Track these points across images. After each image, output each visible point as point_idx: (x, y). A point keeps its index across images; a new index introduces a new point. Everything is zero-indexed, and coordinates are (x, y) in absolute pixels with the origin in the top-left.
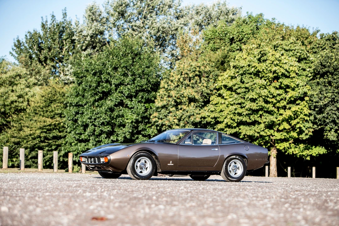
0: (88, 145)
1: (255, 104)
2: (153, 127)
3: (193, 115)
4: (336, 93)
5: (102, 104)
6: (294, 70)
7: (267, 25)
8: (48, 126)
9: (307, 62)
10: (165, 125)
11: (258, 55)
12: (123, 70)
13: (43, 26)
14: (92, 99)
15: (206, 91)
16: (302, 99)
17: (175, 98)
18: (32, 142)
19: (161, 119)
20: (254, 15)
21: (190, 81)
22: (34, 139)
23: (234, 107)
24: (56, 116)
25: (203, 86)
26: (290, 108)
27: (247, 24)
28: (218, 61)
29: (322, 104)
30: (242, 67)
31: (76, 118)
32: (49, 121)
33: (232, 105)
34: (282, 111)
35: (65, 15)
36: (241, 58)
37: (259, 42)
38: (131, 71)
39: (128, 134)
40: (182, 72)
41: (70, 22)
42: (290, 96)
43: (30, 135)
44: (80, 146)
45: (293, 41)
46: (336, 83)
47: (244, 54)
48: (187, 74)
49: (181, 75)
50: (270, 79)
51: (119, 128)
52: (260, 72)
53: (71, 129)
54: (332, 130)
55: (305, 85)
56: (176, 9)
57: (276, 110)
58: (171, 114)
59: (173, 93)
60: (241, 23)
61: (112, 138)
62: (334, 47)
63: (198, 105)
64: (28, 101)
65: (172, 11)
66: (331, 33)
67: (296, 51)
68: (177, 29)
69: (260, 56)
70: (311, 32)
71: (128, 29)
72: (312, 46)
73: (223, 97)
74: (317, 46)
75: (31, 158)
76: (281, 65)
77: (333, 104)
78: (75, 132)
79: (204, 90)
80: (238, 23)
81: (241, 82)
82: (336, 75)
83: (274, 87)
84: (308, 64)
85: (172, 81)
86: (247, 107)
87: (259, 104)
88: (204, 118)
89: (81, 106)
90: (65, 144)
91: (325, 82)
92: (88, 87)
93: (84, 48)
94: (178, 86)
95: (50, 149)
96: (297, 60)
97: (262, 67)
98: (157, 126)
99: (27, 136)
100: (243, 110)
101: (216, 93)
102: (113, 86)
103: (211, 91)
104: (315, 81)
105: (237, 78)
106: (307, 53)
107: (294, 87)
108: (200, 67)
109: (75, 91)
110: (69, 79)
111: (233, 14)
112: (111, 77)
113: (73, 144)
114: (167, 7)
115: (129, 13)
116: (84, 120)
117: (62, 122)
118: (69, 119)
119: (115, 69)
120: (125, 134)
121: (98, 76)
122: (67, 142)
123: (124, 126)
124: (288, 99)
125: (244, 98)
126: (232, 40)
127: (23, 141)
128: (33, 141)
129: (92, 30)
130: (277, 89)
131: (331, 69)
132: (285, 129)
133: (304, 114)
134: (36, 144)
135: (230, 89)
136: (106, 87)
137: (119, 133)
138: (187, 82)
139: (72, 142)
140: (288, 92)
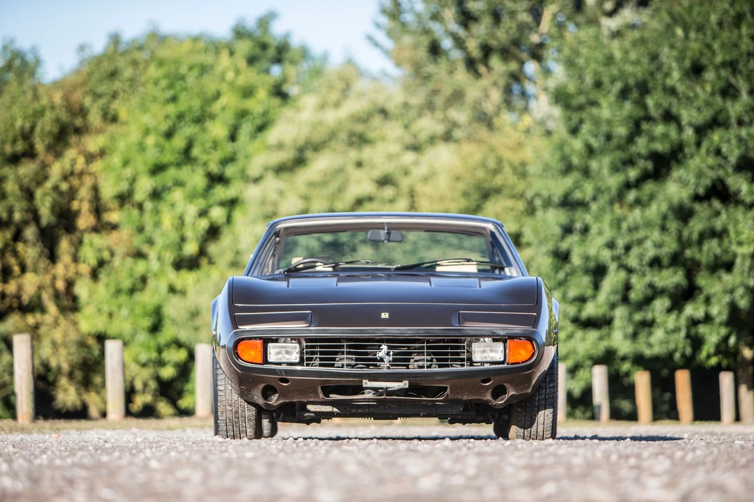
0: (608, 336)
5: (650, 195)
12: (720, 77)
14: (615, 182)
51: (713, 273)
61: (688, 310)
64: (412, 194)
78: (565, 294)
89: (582, 204)
92: (602, 140)
102: (688, 130)
112: (680, 99)
116: (592, 252)
121: (636, 101)
123: (727, 266)
136: (665, 136)
137: (713, 291)
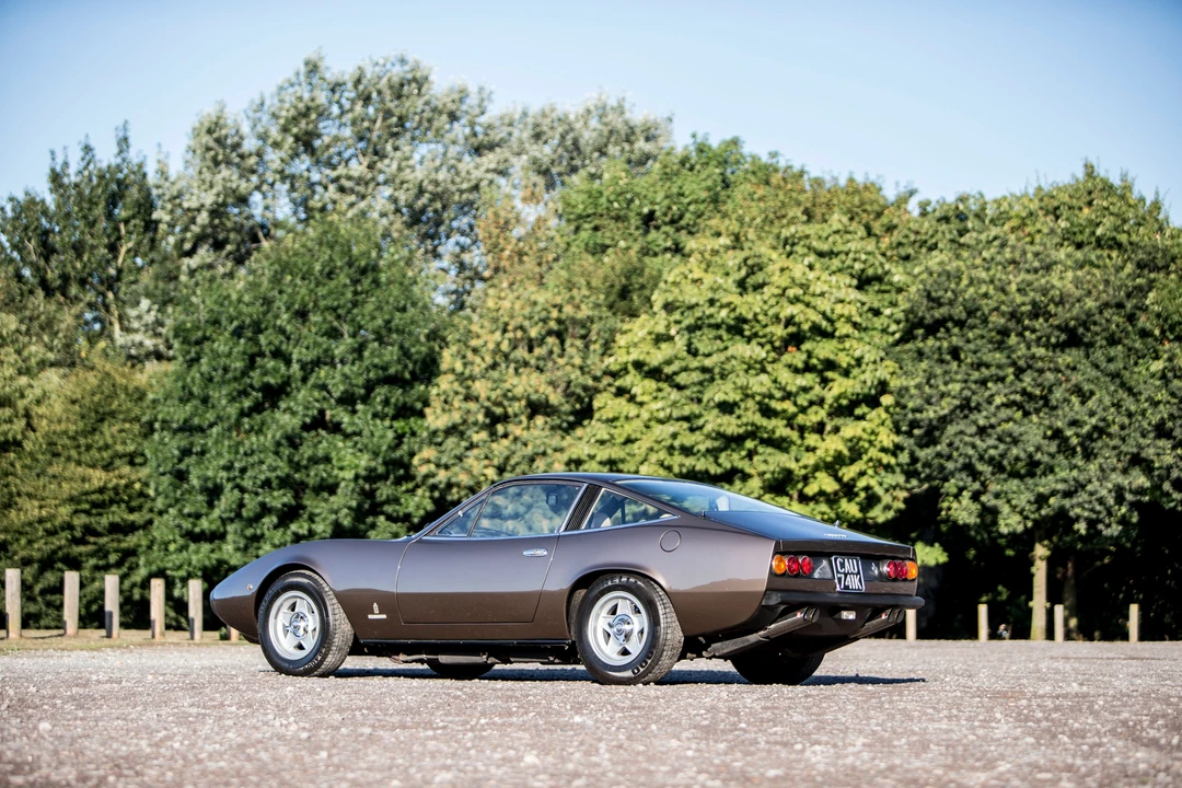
0: (220, 549)
1: (732, 419)
2: (420, 492)
3: (544, 454)
4: (976, 382)
5: (263, 423)
6: (846, 312)
7: (754, 173)
8: (93, 493)
9: (883, 288)
10: (458, 485)
11: (739, 269)
12: (325, 320)
13: (56, 178)
14: (233, 410)
15: (582, 380)
16: (873, 402)
17: (487, 404)
18: (46, 543)
19: (447, 467)
20: (715, 142)
21: (531, 350)
22: (51, 533)
23: (670, 428)
24: (118, 462)
25: (570, 364)
26: (836, 430)
27: (691, 169)
28: (612, 286)
29: (932, 415)
30: (691, 307)
31: (182, 466)
32: (98, 477)
33: (661, 422)
34: (812, 439)
35: (124, 143)
36: (686, 277)
37: (735, 227)
38: (353, 320)
39: (346, 516)
40: (506, 324)
41: (140, 166)
42: (836, 391)
43: (41, 521)
44: (197, 552)
45: (840, 227)
46: (975, 352)
47: (694, 267)
48: (521, 328)
49: (505, 331)
50: (777, 344)
51: (318, 495)
52: (745, 321)
53: (168, 502)
54: (965, 493)
55: (882, 359)
56: (472, 124)
57: (794, 435)
58: (475, 452)
59: (480, 388)
60: (675, 167)
61: (294, 527)
62: (962, 240)
63: (558, 422)
64: (27, 415)
65: (460, 130)
66: (951, 199)
67: (851, 255)
68: (476, 188)
69: (743, 272)
70: (890, 194)
71: (326, 188)
72: (896, 236)
73: (632, 399)
74: (912, 237)
75: (43, 592)
76: (807, 298)
77: (966, 417)
78: (180, 511)
79: (573, 377)
80: (665, 167)
81: (689, 352)
82: (972, 328)
83: (789, 366)
84: (886, 296)
85: (475, 351)
86: (708, 428)
87: (744, 420)
88: (578, 462)
89: (201, 429)
90: (150, 547)
91: (940, 349)
92: (220, 372)
93: (187, 246)
94: (494, 366)
95: (101, 563)
96: (855, 282)
97: (750, 304)
98: (433, 488)
99: (30, 524)
100: (698, 436)
101: (610, 385)
102: (295, 367)
103: (596, 379)
104: (909, 346)
105: (677, 338)
106: (883, 260)
107: (849, 365)
108: (560, 308)
109: (180, 384)
110: (141, 344)
111: (648, 139)
112: (288, 338)
113: (172, 547)
114: (444, 118)
115: (327, 139)
116: (210, 473)
117: (139, 480)
118: (161, 470)
119: (302, 315)
120: (336, 512)
121: (250, 339)
122: (152, 542)
123: (332, 489)
124: (829, 400)
125: (699, 401)
126: (648, 220)
127: (17, 540)
128: (50, 539)
129: (214, 191)
130: (796, 371)
131: (958, 312)
132: (822, 493)
133: (878, 446)
134: (60, 548)
135: (655, 373)
136: (276, 370)
137: (317, 511)
138: (521, 353)
139: (169, 542)
140: (833, 380)
